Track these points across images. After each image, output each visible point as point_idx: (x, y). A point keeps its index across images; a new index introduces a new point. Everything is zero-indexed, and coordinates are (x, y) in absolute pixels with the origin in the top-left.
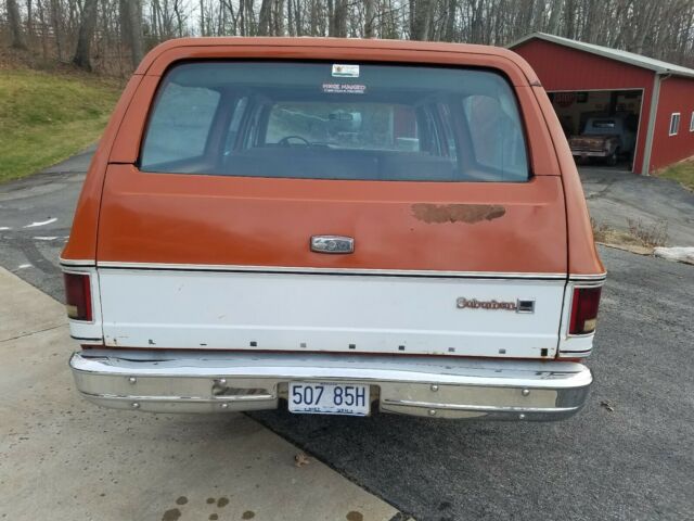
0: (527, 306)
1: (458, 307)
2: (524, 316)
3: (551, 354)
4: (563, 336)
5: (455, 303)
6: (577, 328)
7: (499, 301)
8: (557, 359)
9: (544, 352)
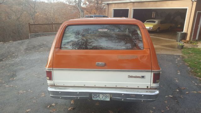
0: (143, 77)
1: (128, 77)
2: (143, 79)
3: (149, 87)
4: (152, 84)
5: (127, 77)
6: (155, 82)
7: (137, 76)
8: (150, 89)
9: (148, 87)
